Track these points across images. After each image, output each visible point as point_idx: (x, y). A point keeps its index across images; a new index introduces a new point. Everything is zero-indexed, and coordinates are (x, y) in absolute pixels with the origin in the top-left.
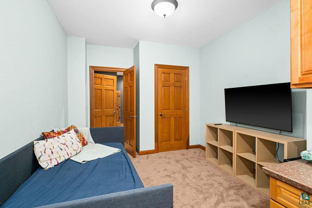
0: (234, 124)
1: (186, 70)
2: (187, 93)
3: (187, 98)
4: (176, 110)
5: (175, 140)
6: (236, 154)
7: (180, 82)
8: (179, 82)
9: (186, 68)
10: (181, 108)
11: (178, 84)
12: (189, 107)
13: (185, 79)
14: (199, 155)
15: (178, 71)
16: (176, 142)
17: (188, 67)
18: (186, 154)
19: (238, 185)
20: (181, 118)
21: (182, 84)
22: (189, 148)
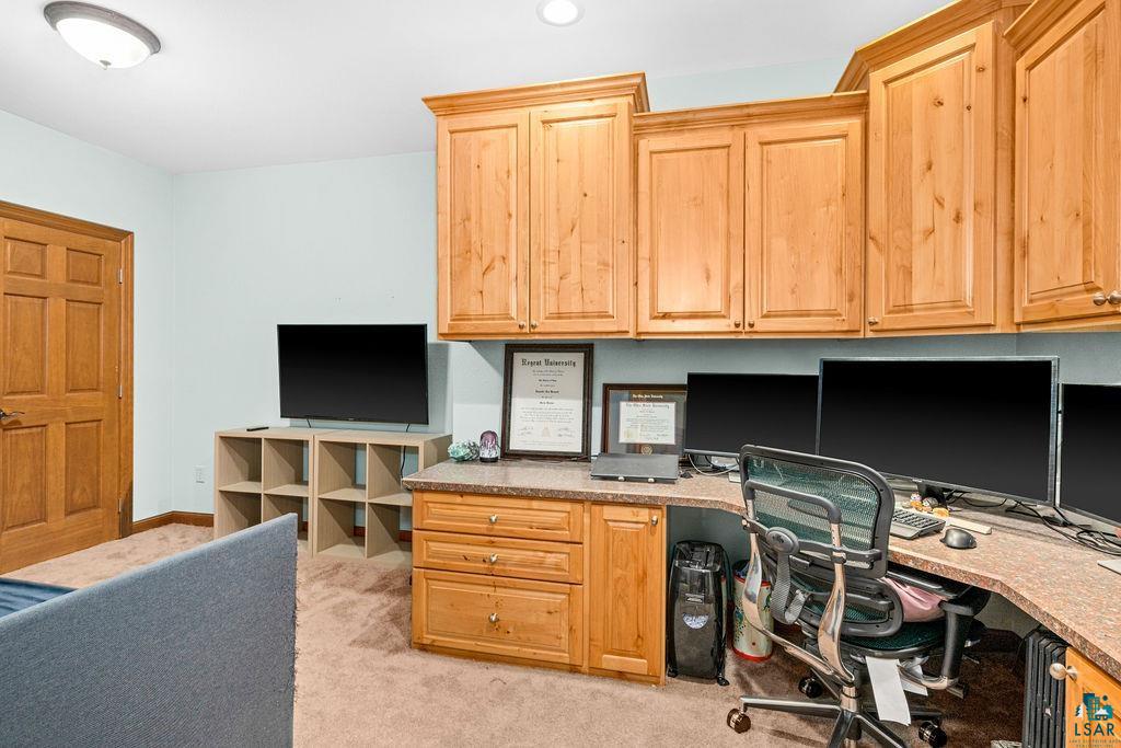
0: (304, 422)
1: (120, 241)
2: (126, 326)
3: (126, 346)
4: (72, 391)
5: (71, 511)
6: (316, 496)
7: (93, 284)
8: (87, 283)
9: (123, 236)
10: (98, 383)
11: (83, 291)
12: (132, 378)
13: (118, 274)
14: (181, 541)
15: (84, 241)
16: (74, 517)
17: (131, 233)
18: (129, 552)
19: (328, 569)
20: (95, 424)
21: (102, 291)
22: (131, 529)
